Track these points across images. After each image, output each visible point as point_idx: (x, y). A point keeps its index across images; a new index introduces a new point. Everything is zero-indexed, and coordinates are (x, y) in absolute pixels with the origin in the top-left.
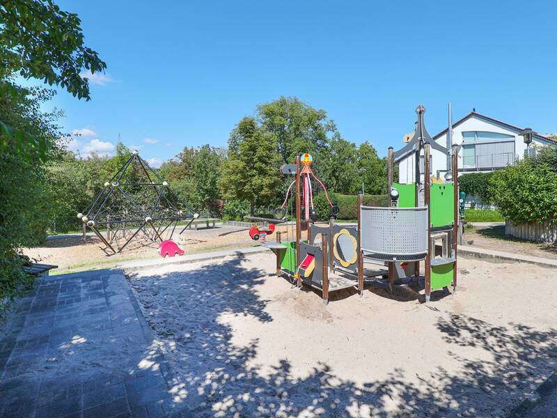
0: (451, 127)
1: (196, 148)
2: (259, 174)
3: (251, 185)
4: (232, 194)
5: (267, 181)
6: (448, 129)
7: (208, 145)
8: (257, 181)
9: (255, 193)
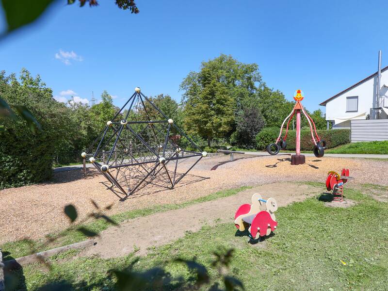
0: (380, 71)
1: (153, 97)
2: (217, 114)
3: (212, 123)
4: (195, 130)
5: (224, 119)
6: (377, 73)
7: (163, 95)
8: (216, 119)
9: (214, 129)
